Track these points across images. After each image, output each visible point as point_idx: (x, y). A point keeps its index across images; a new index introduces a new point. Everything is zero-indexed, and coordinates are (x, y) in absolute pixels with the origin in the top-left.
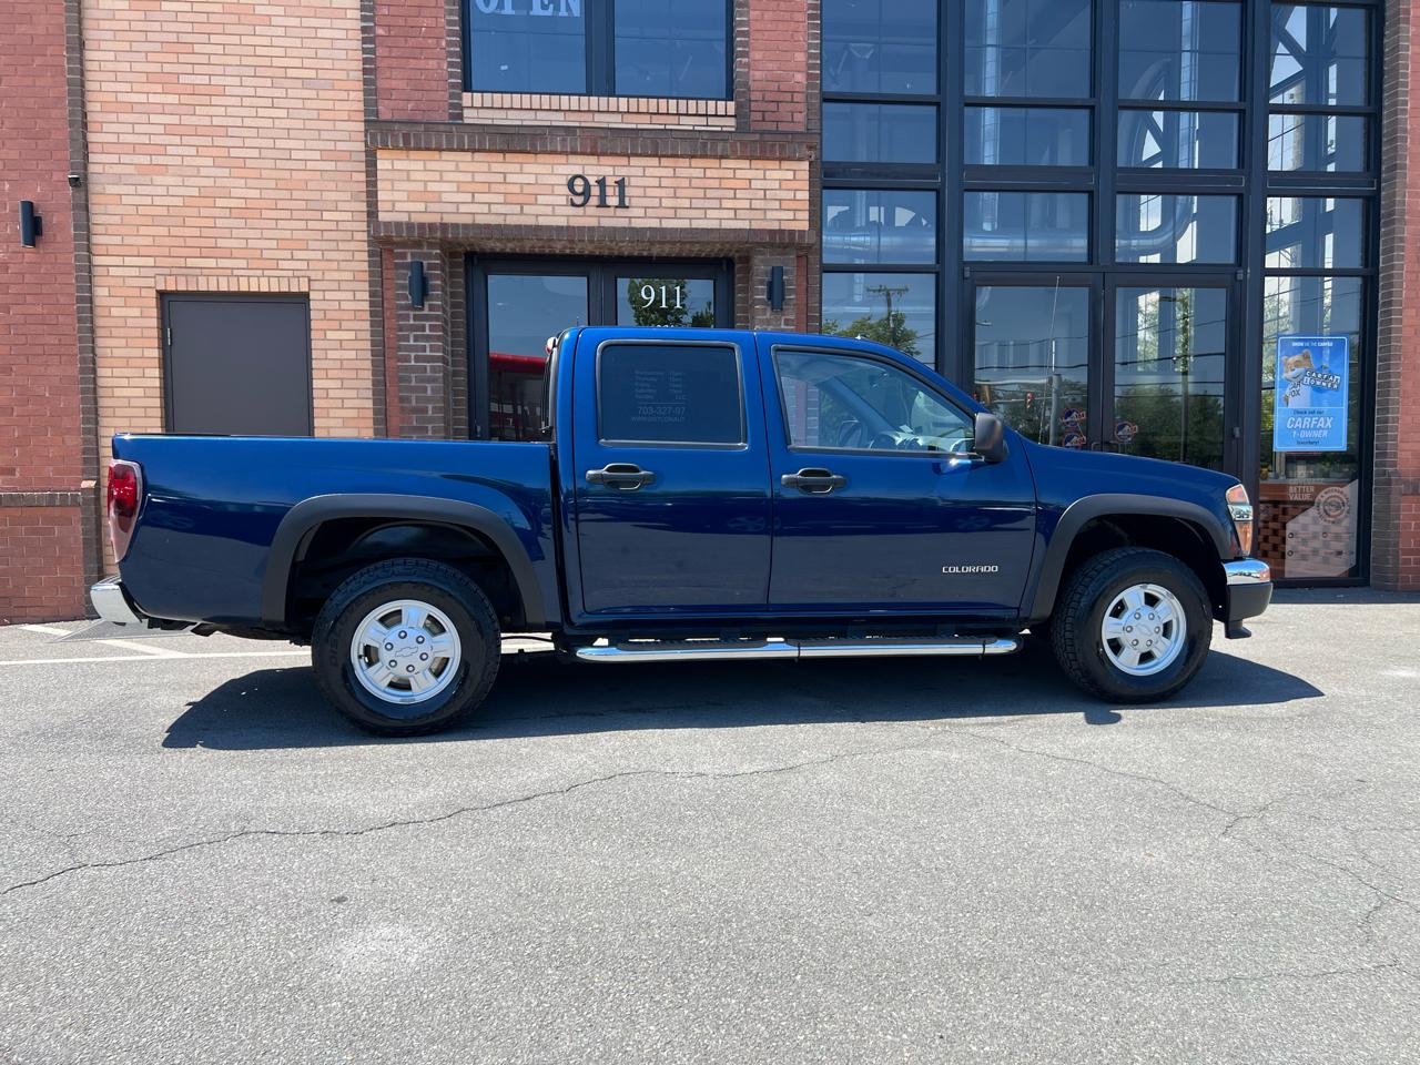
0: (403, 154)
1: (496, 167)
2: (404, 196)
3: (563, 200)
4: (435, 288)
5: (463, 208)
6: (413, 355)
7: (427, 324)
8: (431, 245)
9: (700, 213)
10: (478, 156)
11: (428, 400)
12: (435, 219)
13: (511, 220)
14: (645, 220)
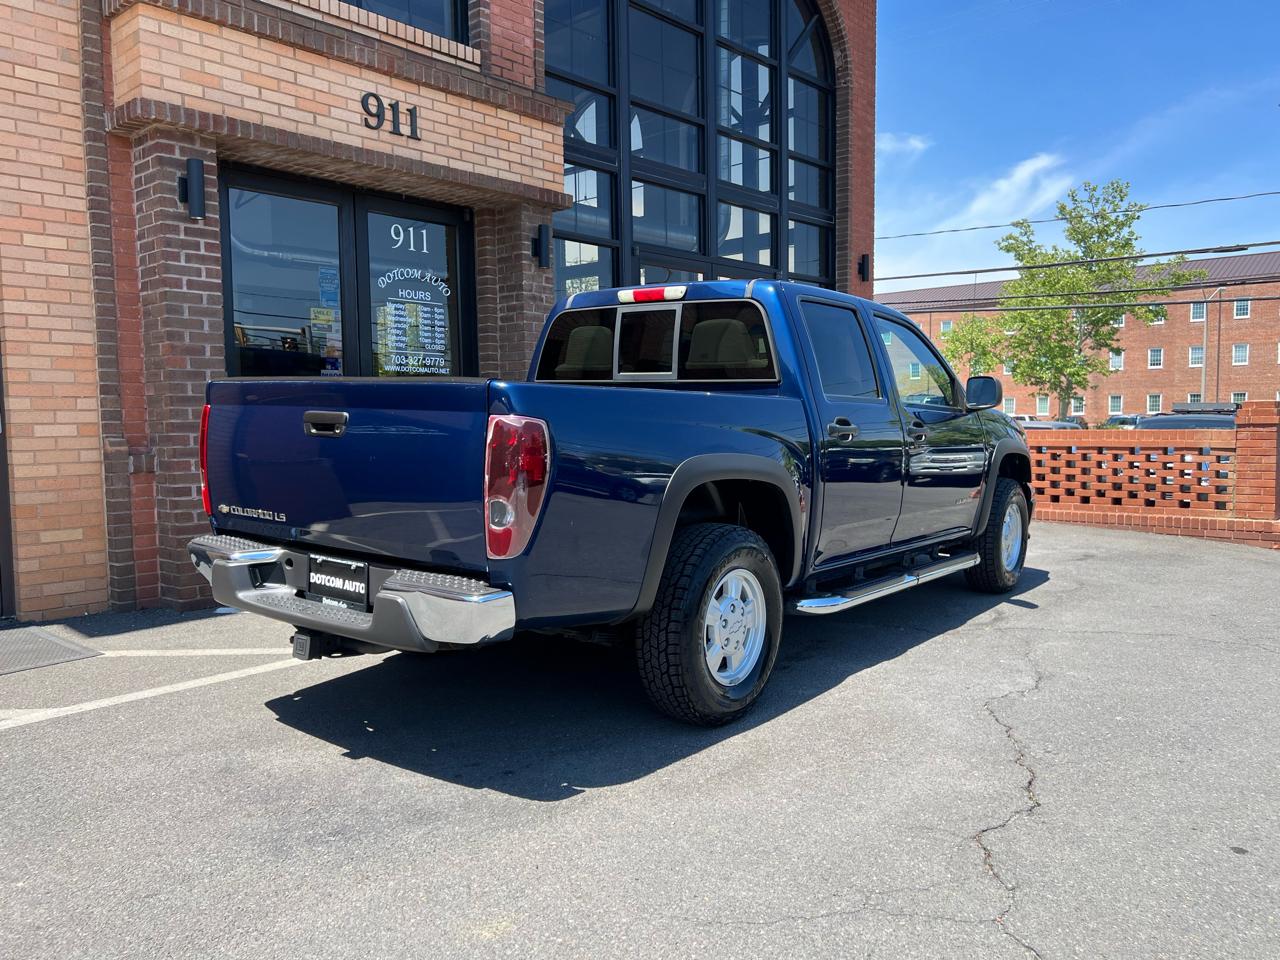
0: (173, 17)
1: (287, 63)
2: (175, 72)
3: (357, 119)
4: (211, 196)
5: (248, 104)
6: (185, 279)
7: (202, 241)
8: (205, 142)
9: (481, 160)
10: (265, 43)
11: (206, 338)
13: (304, 130)
14: (435, 157)
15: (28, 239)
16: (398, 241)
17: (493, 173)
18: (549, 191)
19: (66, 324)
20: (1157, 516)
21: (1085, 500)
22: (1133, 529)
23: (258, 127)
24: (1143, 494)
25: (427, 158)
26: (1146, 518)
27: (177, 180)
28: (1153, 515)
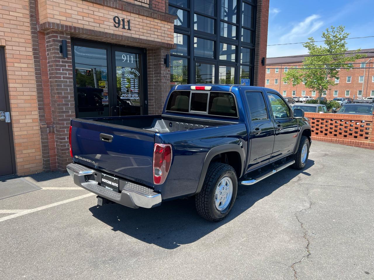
1: (91, 8)
2: (58, 13)
3: (112, 24)
4: (69, 51)
5: (80, 22)
6: (62, 76)
7: (67, 64)
8: (67, 34)
9: (149, 35)
11: (68, 93)
12: (69, 24)
13: (96, 29)
14: (136, 35)
15: (16, 65)
16: (124, 60)
17: (152, 39)
18: (169, 44)
19: (28, 89)
20: (347, 140)
21: (326, 134)
22: (340, 144)
23: (83, 29)
24: (344, 134)
25: (133, 36)
26: (344, 140)
27: (59, 46)
28: (346, 140)
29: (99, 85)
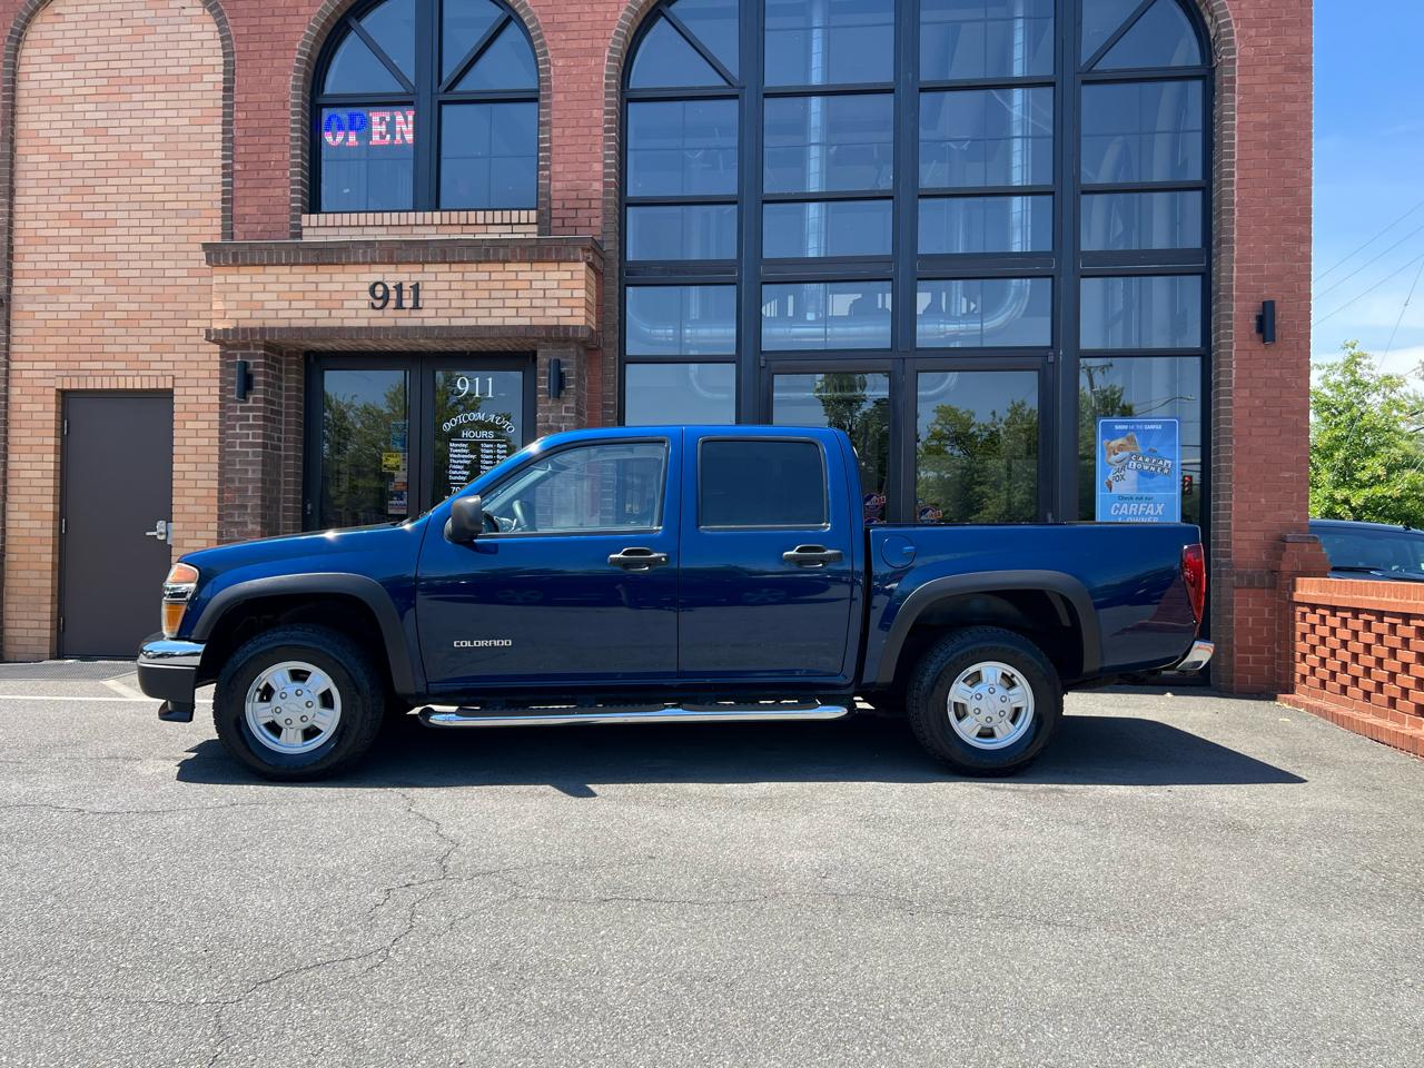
0: (233, 270)
2: (234, 305)
3: (365, 304)
4: (258, 383)
5: (281, 314)
7: (251, 414)
9: (486, 312)
10: (296, 269)
11: (249, 481)
14: (437, 320)
15: (189, 425)
16: (464, 391)
27: (237, 376)
29: (384, 463)
